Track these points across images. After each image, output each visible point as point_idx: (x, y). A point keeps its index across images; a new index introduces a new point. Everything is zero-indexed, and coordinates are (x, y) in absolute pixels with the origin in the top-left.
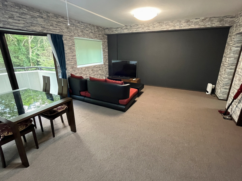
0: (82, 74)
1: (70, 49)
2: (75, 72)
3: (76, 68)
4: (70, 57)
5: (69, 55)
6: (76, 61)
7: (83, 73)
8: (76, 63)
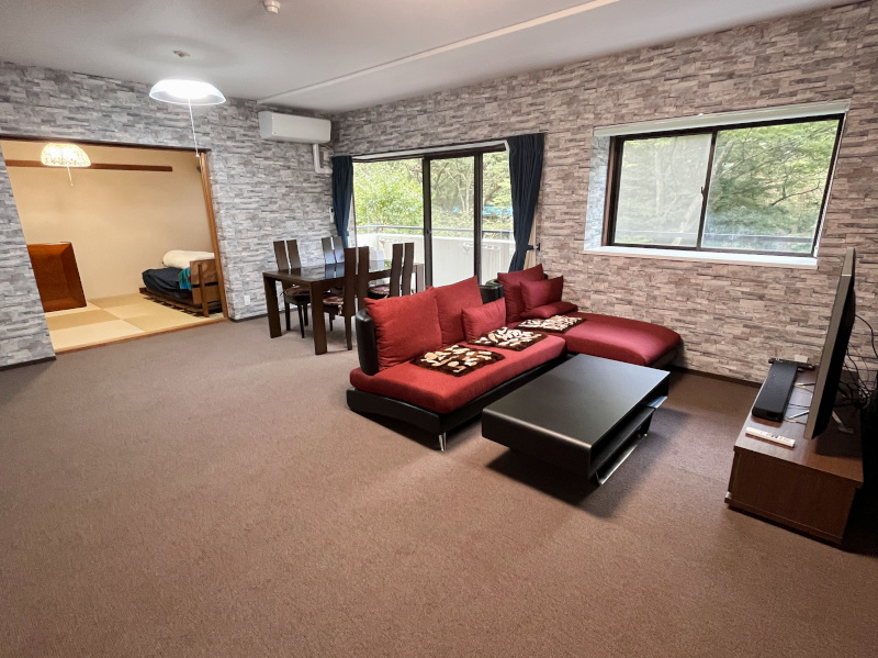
0: (604, 281)
1: (566, 177)
2: (570, 266)
3: (576, 251)
4: (558, 207)
5: (558, 199)
6: (582, 224)
7: (610, 278)
8: (583, 233)
